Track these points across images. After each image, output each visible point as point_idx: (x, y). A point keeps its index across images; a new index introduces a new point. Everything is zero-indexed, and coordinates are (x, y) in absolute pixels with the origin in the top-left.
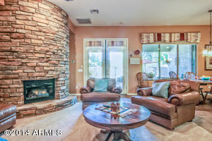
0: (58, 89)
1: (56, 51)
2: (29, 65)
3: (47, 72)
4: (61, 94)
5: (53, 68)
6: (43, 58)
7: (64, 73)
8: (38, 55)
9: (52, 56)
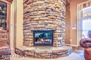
0: (56, 39)
1: (54, 8)
2: (35, 19)
3: (46, 24)
4: (57, 43)
5: (51, 22)
6: (44, 14)
7: (61, 27)
8: (40, 12)
9: (51, 12)
